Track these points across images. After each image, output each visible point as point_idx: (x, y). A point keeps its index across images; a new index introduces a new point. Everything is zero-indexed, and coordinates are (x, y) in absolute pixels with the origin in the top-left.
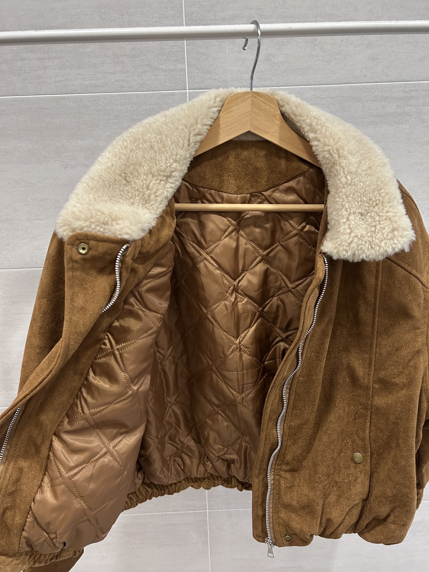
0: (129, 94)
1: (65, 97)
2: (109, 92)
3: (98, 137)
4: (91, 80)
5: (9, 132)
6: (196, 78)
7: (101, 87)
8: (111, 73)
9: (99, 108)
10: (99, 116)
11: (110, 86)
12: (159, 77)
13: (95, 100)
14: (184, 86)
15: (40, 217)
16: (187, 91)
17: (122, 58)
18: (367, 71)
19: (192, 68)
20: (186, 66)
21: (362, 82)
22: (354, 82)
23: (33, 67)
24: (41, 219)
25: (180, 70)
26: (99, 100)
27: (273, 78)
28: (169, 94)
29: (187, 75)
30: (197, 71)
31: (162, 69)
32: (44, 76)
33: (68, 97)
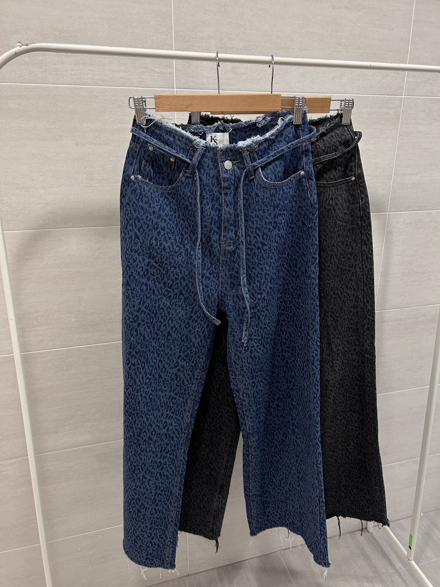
0: (130, 89)
1: (78, 89)
2: (114, 86)
3: (105, 121)
4: (100, 76)
5: (29, 113)
6: (182, 80)
7: (108, 81)
8: (116, 72)
9: (106, 98)
10: (106, 105)
11: (116, 81)
12: (154, 77)
13: (103, 92)
14: (173, 86)
15: (53, 186)
16: (175, 89)
18: (299, 84)
19: (179, 72)
20: (174, 71)
23: (52, 61)
24: (54, 187)
25: (170, 73)
27: (237, 84)
29: (175, 77)
30: (182, 75)
32: (62, 70)
33: (81, 88)
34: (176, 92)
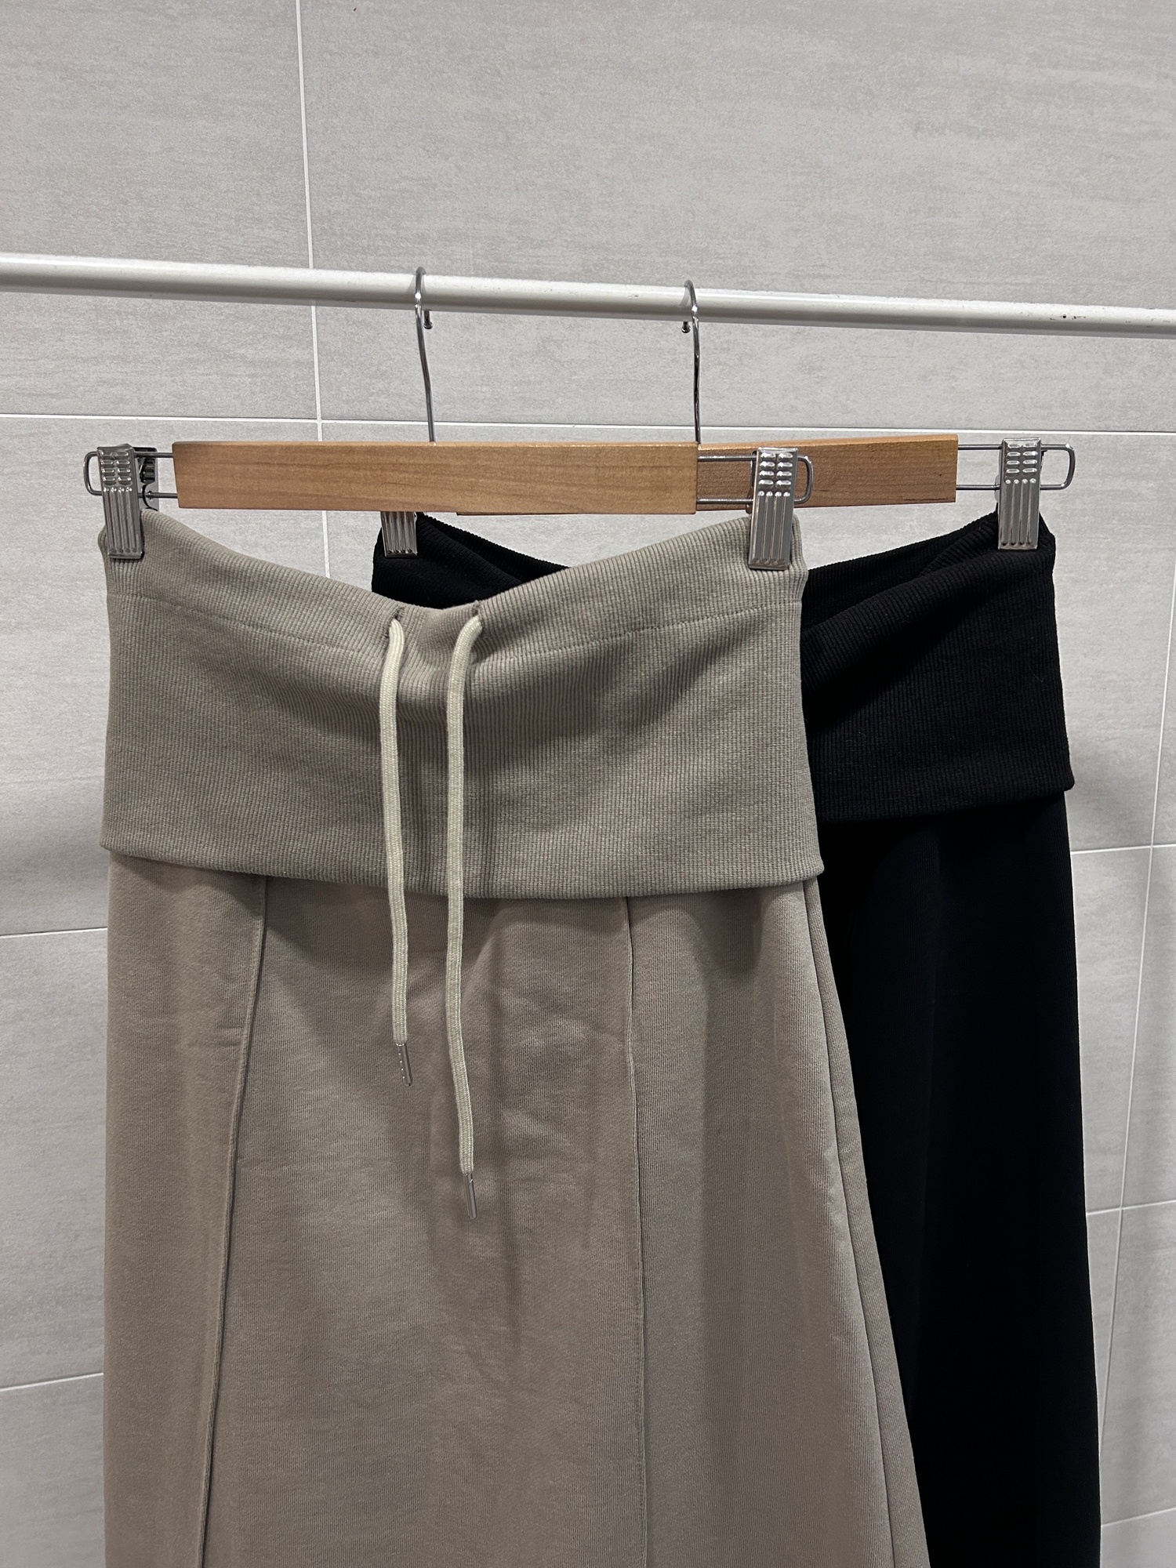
0: (140, 422)
2: (78, 411)
3: (39, 541)
4: (21, 375)
6: (344, 389)
7: (52, 396)
8: (85, 361)
9: (46, 458)
10: (43, 482)
11: (84, 395)
12: (237, 380)
13: (32, 435)
14: (310, 408)
16: (319, 422)
17: (122, 320)
18: (796, 398)
19: (332, 360)
20: (316, 354)
21: (786, 423)
22: (768, 424)
25: (298, 363)
26: (44, 434)
27: (560, 400)
28: (265, 429)
29: (317, 379)
30: (346, 370)
31: (243, 357)
34: (321, 431)
